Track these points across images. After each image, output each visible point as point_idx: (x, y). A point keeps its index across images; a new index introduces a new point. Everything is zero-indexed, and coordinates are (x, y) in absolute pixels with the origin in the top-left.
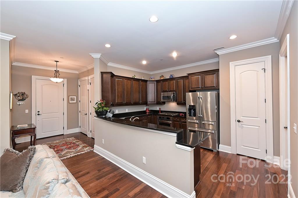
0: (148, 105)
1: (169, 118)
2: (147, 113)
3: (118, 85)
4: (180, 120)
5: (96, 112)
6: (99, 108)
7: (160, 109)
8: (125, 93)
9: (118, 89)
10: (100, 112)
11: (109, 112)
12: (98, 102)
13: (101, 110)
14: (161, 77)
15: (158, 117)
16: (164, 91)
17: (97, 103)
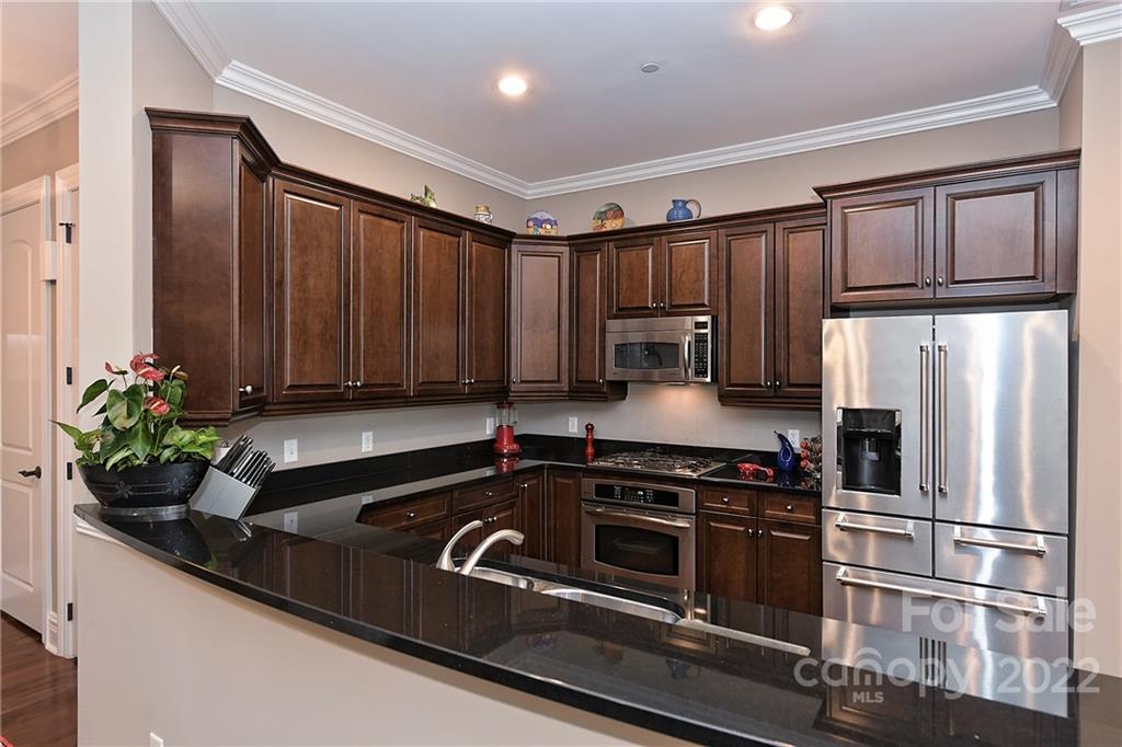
0: (510, 404)
1: (673, 499)
2: (503, 456)
3: (302, 250)
4: (755, 511)
5: (94, 474)
6: (122, 437)
7: (590, 428)
8: (356, 310)
9: (304, 277)
10: (128, 471)
11: (226, 466)
12: (108, 377)
13: (139, 451)
14: (602, 216)
15: (589, 484)
16: (625, 313)
17: (100, 386)
